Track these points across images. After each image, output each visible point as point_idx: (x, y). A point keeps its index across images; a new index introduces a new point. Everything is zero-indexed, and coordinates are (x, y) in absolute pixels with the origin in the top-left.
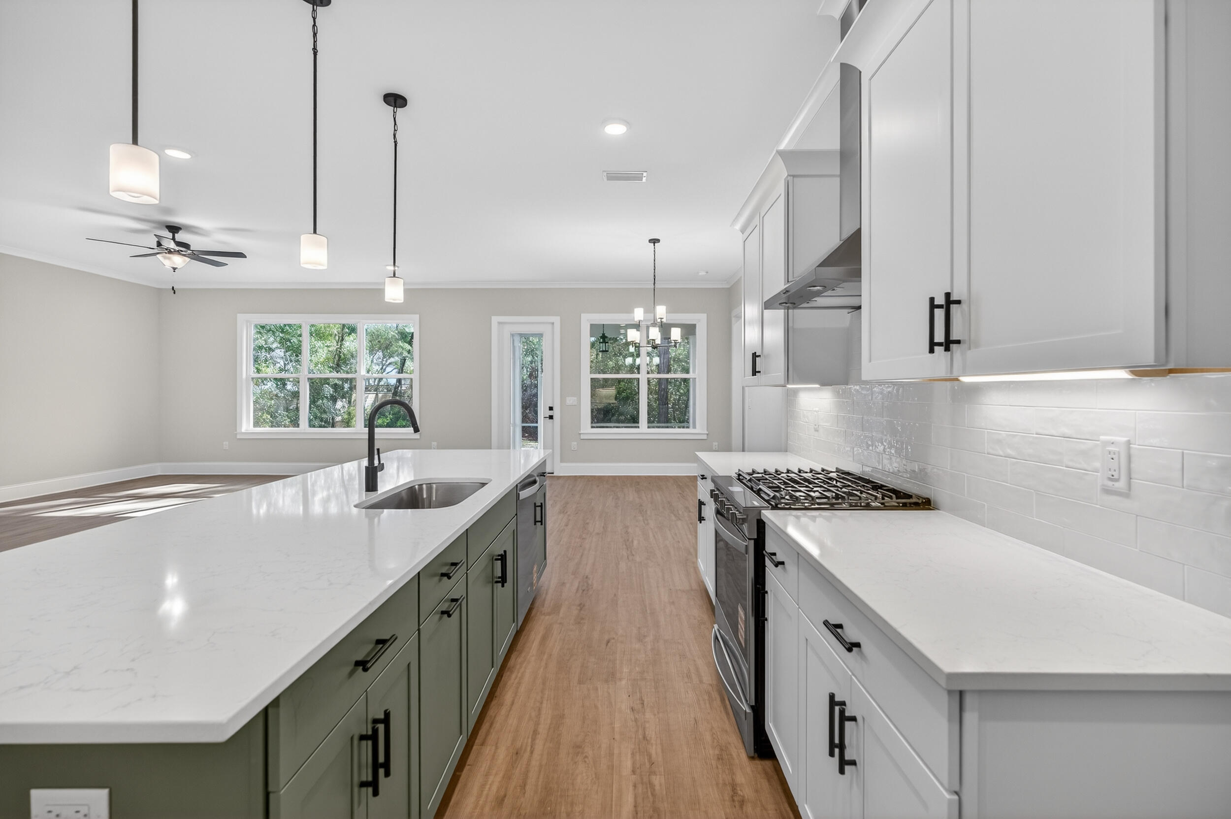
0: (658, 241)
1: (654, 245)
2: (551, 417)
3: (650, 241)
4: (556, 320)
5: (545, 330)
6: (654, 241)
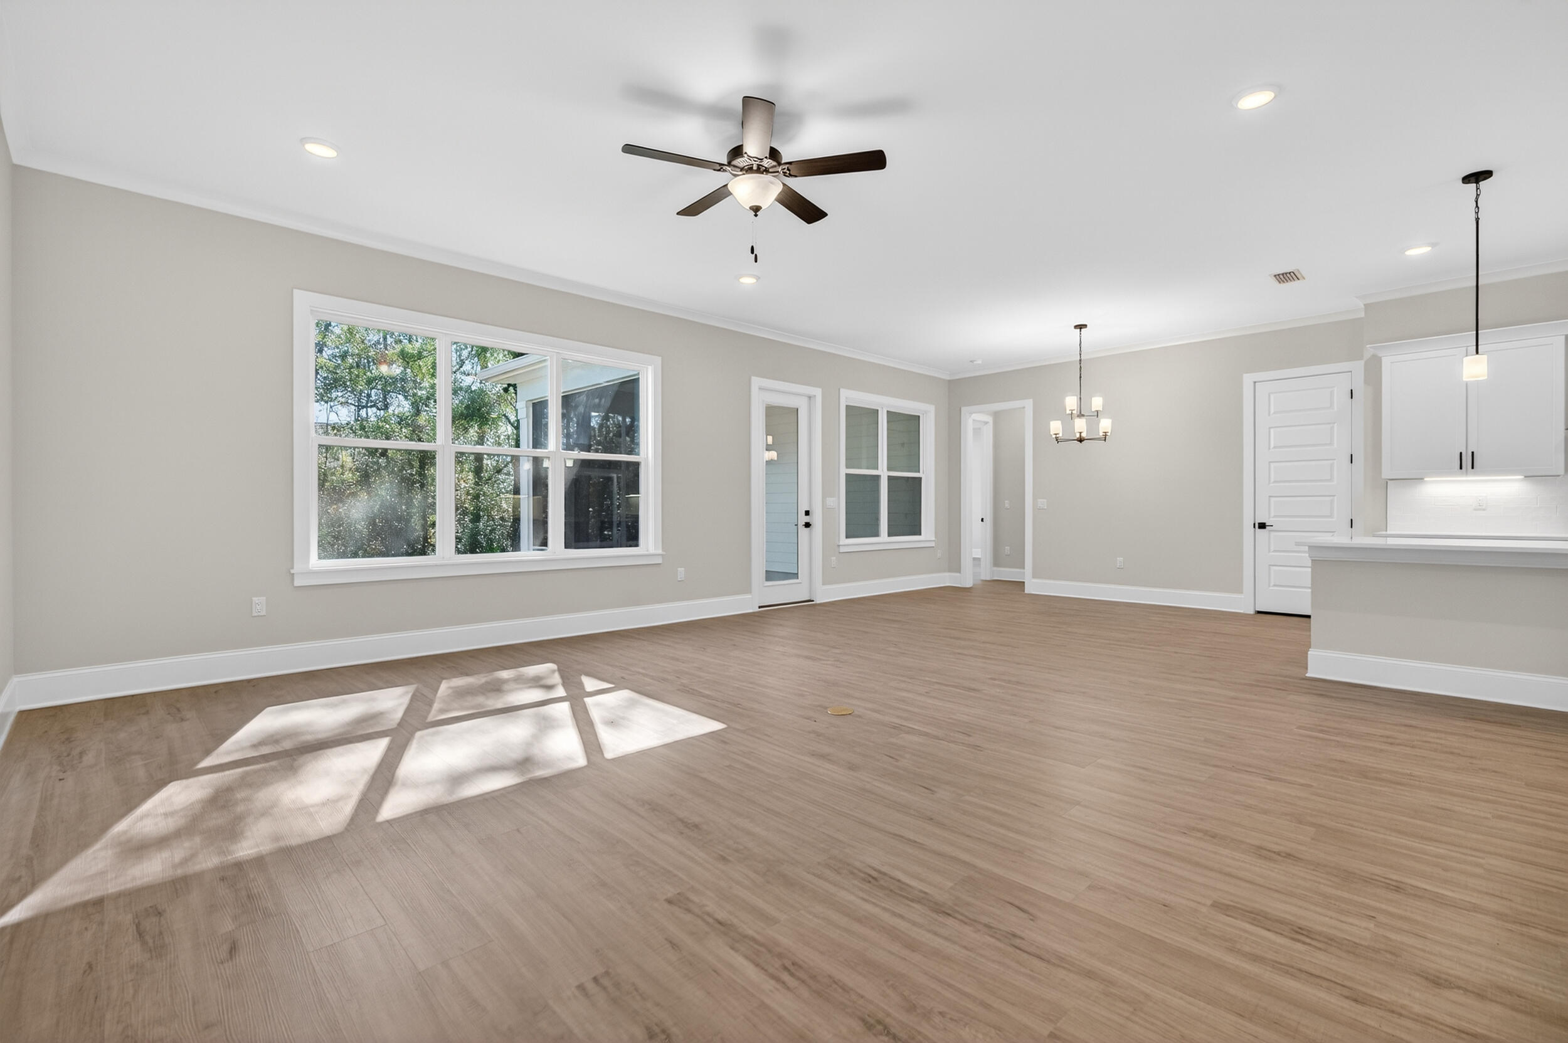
0: (1085, 326)
1: (1080, 331)
2: (807, 525)
3: (1076, 327)
4: (817, 392)
5: (802, 405)
6: (1081, 327)
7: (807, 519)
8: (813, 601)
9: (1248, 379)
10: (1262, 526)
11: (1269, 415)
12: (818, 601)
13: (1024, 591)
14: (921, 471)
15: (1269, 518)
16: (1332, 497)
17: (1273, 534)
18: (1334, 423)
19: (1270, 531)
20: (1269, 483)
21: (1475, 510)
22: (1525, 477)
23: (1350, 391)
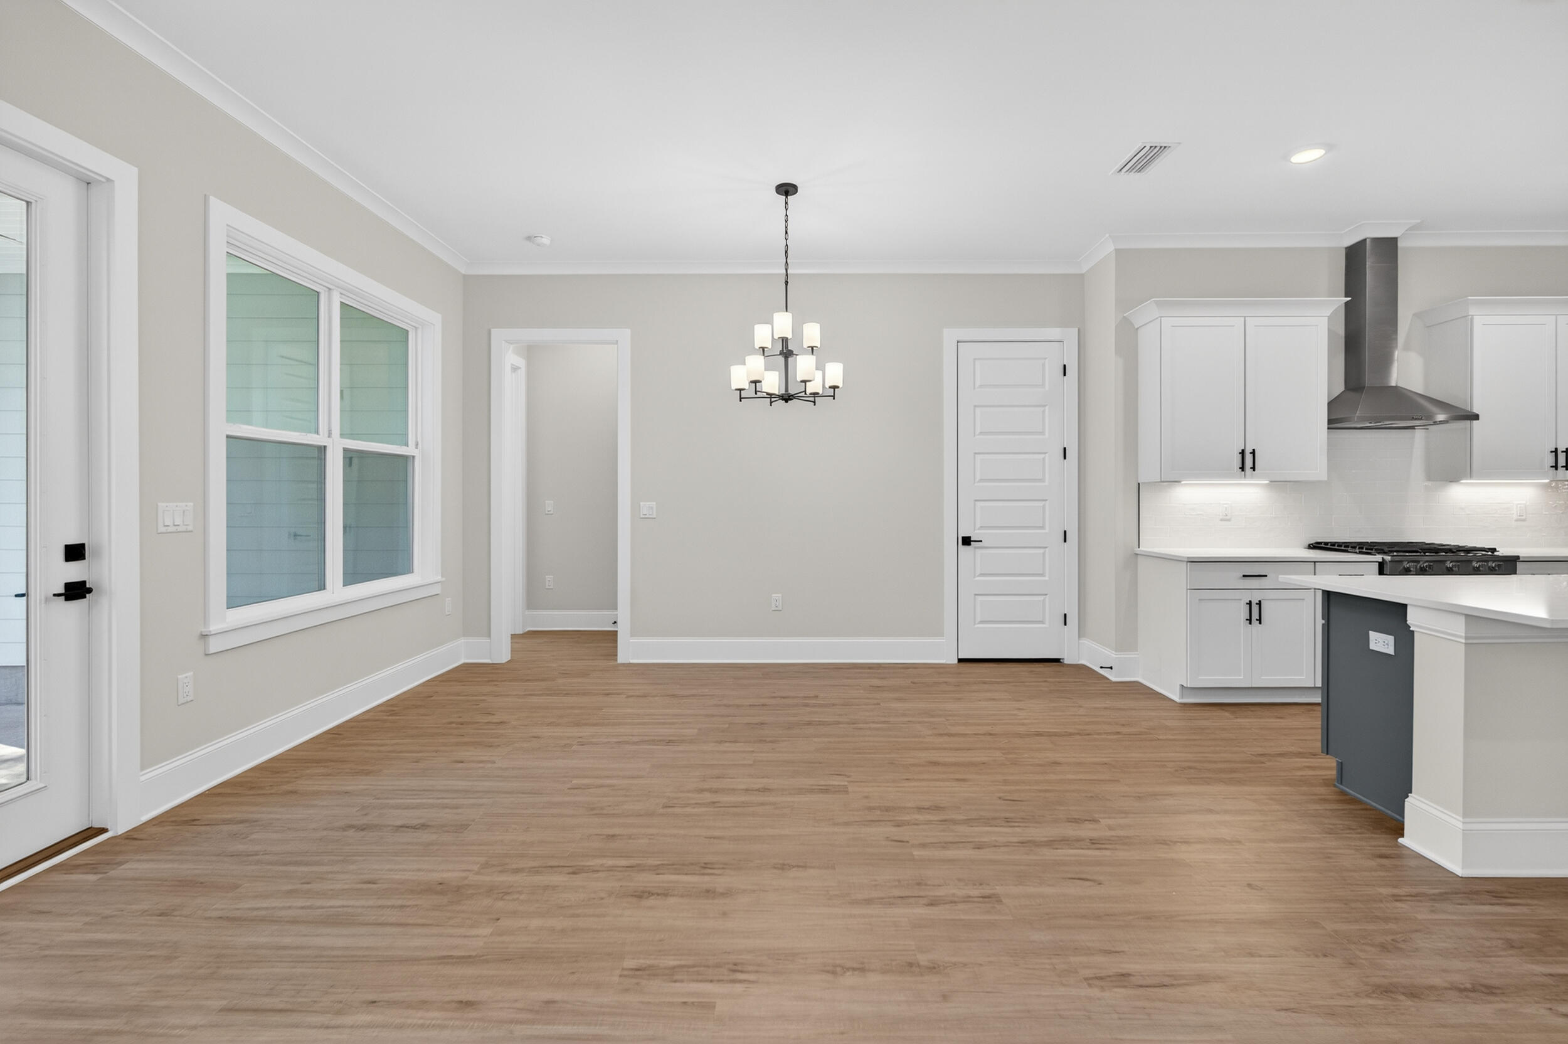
7: (74, 572)
8: (103, 830)
9: (950, 335)
10: (967, 541)
11: (974, 388)
12: (120, 826)
13: (617, 660)
14: (411, 442)
15: (975, 530)
16: (1044, 502)
17: (979, 552)
18: (1045, 406)
19: (975, 548)
20: (974, 483)
21: (1221, 520)
22: (1271, 482)
23: (1062, 367)
